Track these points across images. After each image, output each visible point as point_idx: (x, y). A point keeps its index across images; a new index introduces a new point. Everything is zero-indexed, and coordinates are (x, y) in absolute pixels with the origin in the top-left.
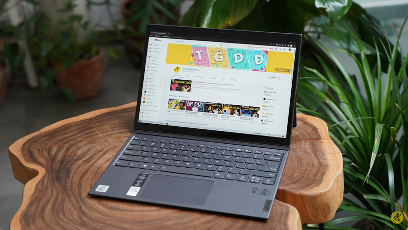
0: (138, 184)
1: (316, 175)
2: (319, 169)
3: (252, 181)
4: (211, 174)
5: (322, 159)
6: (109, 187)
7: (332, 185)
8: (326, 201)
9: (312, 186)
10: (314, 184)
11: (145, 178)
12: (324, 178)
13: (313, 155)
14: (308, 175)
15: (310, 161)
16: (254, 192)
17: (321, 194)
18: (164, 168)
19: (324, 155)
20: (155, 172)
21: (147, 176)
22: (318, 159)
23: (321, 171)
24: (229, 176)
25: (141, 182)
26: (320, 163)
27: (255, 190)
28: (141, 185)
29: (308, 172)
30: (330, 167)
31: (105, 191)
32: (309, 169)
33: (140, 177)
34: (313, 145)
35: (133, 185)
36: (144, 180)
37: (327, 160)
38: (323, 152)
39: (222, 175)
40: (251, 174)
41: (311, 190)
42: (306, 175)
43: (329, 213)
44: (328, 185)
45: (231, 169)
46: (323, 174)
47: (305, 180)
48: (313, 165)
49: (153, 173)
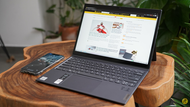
0: (63, 78)
1: (153, 81)
2: (157, 78)
3: (123, 83)
4: (102, 78)
5: (161, 74)
6: (47, 78)
7: (159, 87)
8: (154, 95)
9: (148, 85)
10: (149, 85)
11: (67, 76)
12: (157, 83)
13: (158, 72)
14: (149, 80)
15: (154, 74)
16: (122, 89)
17: (151, 90)
18: (79, 72)
19: (164, 73)
20: (74, 74)
21: (69, 75)
22: (159, 74)
23: (157, 79)
24: (111, 80)
25: (65, 78)
26: (159, 76)
27: (123, 88)
28: (64, 79)
29: (150, 78)
30: (163, 79)
31: (44, 80)
32: (151, 77)
33: (65, 75)
34: (160, 67)
35: (60, 79)
36: (66, 77)
37: (164, 75)
38: (164, 71)
39: (108, 79)
40: (124, 80)
41: (146, 87)
42: (148, 80)
43: (156, 102)
44: (157, 86)
45: (114, 76)
46: (157, 81)
47: (146, 82)
48: (155, 76)
49: (72, 74)
